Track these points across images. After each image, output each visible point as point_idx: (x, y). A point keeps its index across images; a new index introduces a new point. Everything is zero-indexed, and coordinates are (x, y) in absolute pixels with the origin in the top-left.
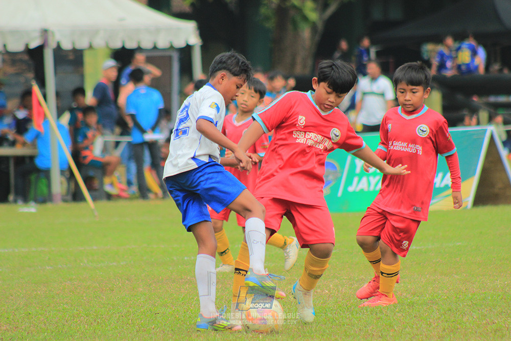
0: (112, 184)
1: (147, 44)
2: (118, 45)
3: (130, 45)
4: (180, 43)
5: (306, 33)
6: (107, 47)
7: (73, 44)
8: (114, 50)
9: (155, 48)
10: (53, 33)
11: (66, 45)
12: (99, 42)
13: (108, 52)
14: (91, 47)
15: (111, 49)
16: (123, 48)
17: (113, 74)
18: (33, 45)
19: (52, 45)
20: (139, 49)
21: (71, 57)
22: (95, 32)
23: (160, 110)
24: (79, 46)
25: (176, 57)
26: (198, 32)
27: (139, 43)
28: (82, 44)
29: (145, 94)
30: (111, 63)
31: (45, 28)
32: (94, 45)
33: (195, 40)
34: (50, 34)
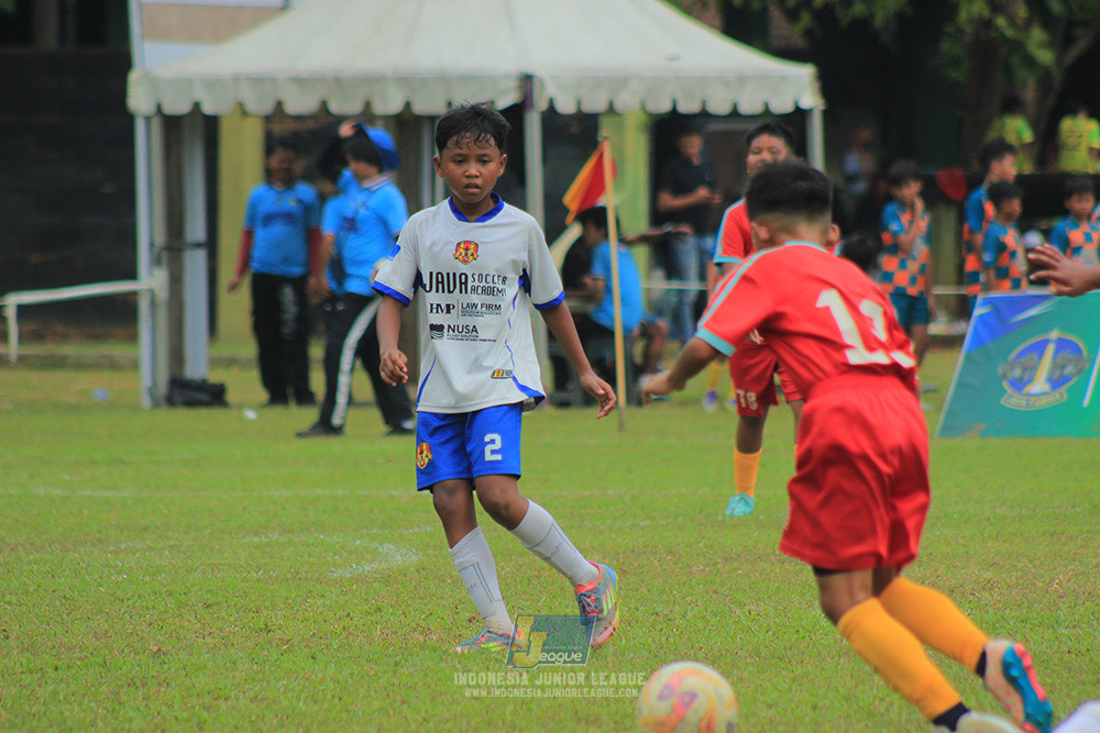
1: (719, 106)
2: (664, 107)
3: (688, 106)
4: (783, 105)
5: (1030, 91)
6: (644, 109)
7: (579, 103)
8: (658, 115)
9: (735, 113)
10: (541, 82)
11: (566, 106)
12: (628, 101)
13: (643, 119)
14: (611, 110)
15: (651, 115)
16: (674, 111)
18: (503, 103)
19: (542, 105)
20: (704, 115)
21: (575, 129)
22: (622, 81)
24: (588, 108)
26: (817, 85)
27: (704, 103)
28: (595, 104)
31: (529, 72)
32: (618, 106)
33: (811, 99)
34: (536, 84)
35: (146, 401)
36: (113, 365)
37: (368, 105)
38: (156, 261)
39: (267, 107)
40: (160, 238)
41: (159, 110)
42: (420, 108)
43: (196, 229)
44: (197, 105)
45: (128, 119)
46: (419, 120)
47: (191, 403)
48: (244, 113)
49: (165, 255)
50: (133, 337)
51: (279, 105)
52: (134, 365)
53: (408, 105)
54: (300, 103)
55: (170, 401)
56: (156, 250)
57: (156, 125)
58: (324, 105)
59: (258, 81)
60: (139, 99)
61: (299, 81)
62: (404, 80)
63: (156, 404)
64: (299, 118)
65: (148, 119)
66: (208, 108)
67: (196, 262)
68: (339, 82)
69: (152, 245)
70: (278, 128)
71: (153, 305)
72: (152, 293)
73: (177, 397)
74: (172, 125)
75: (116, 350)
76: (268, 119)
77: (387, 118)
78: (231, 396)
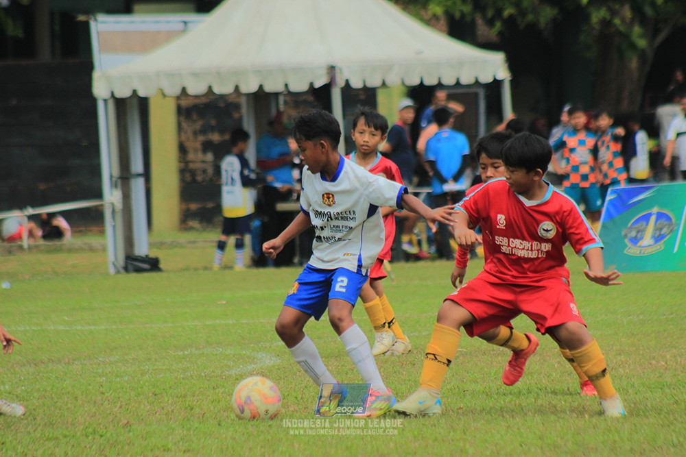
0: (410, 242)
1: (449, 80)
2: (416, 82)
3: (430, 81)
4: (486, 78)
5: (634, 64)
6: (403, 84)
7: (364, 82)
8: (412, 87)
9: (458, 84)
10: (341, 70)
11: (356, 84)
12: (394, 79)
13: (403, 89)
14: (384, 84)
15: (408, 87)
17: (410, 115)
18: (318, 84)
19: (340, 83)
20: (440, 85)
21: (362, 97)
22: (389, 67)
23: (464, 157)
24: (369, 85)
25: (482, 93)
26: (506, 65)
27: (440, 79)
28: (374, 82)
29: (447, 138)
30: (408, 102)
31: (332, 64)
32: (388, 82)
33: (503, 74)
34: (337, 71)
35: (112, 270)
36: (92, 249)
37: (237, 88)
38: (114, 185)
39: (177, 91)
40: (116, 172)
41: (113, 95)
42: (268, 88)
43: (137, 166)
44: (135, 92)
45: (93, 101)
46: (269, 95)
47: (139, 270)
48: (164, 95)
49: (119, 182)
50: (102, 232)
51: (184, 90)
52: (104, 249)
53: (261, 87)
54: (196, 88)
55: (126, 269)
56: (114, 179)
57: (111, 105)
58: (210, 88)
59: (170, 75)
60: (100, 89)
61: (195, 75)
62: (258, 72)
63: (118, 272)
64: (196, 97)
65: (105, 101)
66: (142, 94)
67: (138, 186)
68: (219, 74)
69: (111, 177)
70: (184, 103)
71: (114, 212)
72: (113, 204)
73: (130, 267)
74: (121, 105)
75: (92, 240)
76: (178, 98)
77: (248, 95)
78: (162, 265)
